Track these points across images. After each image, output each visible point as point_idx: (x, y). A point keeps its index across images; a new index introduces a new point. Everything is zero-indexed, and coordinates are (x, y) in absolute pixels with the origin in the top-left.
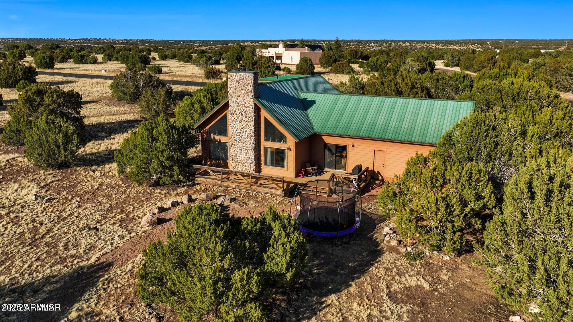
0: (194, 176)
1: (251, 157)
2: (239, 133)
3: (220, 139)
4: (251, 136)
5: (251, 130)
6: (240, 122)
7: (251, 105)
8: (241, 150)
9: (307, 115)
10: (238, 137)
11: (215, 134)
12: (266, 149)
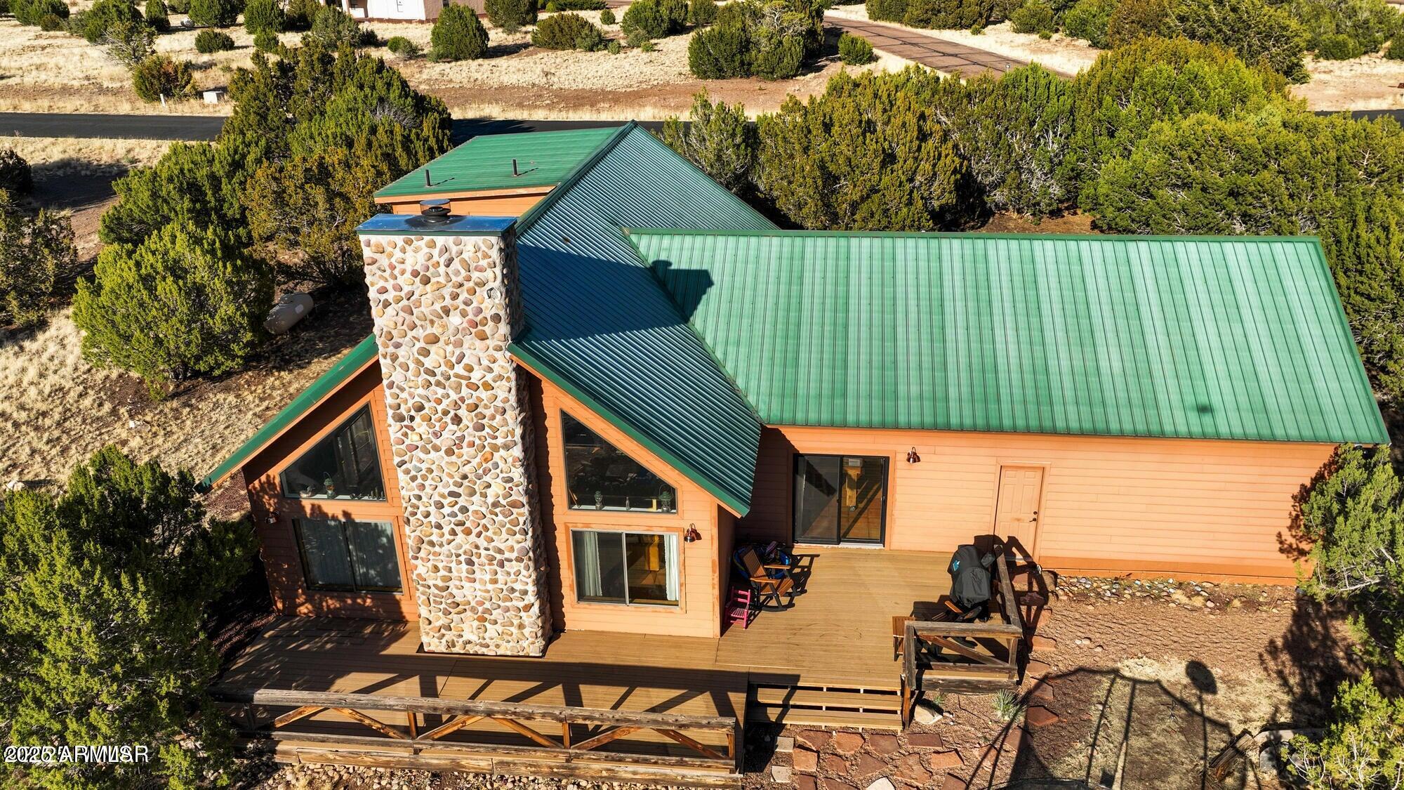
0: (268, 737)
1: (518, 586)
2: (452, 494)
3: (346, 514)
4: (514, 505)
5: (510, 480)
6: (450, 452)
7: (500, 377)
8: (470, 562)
9: (699, 341)
10: (447, 510)
11: (319, 489)
12: (578, 538)
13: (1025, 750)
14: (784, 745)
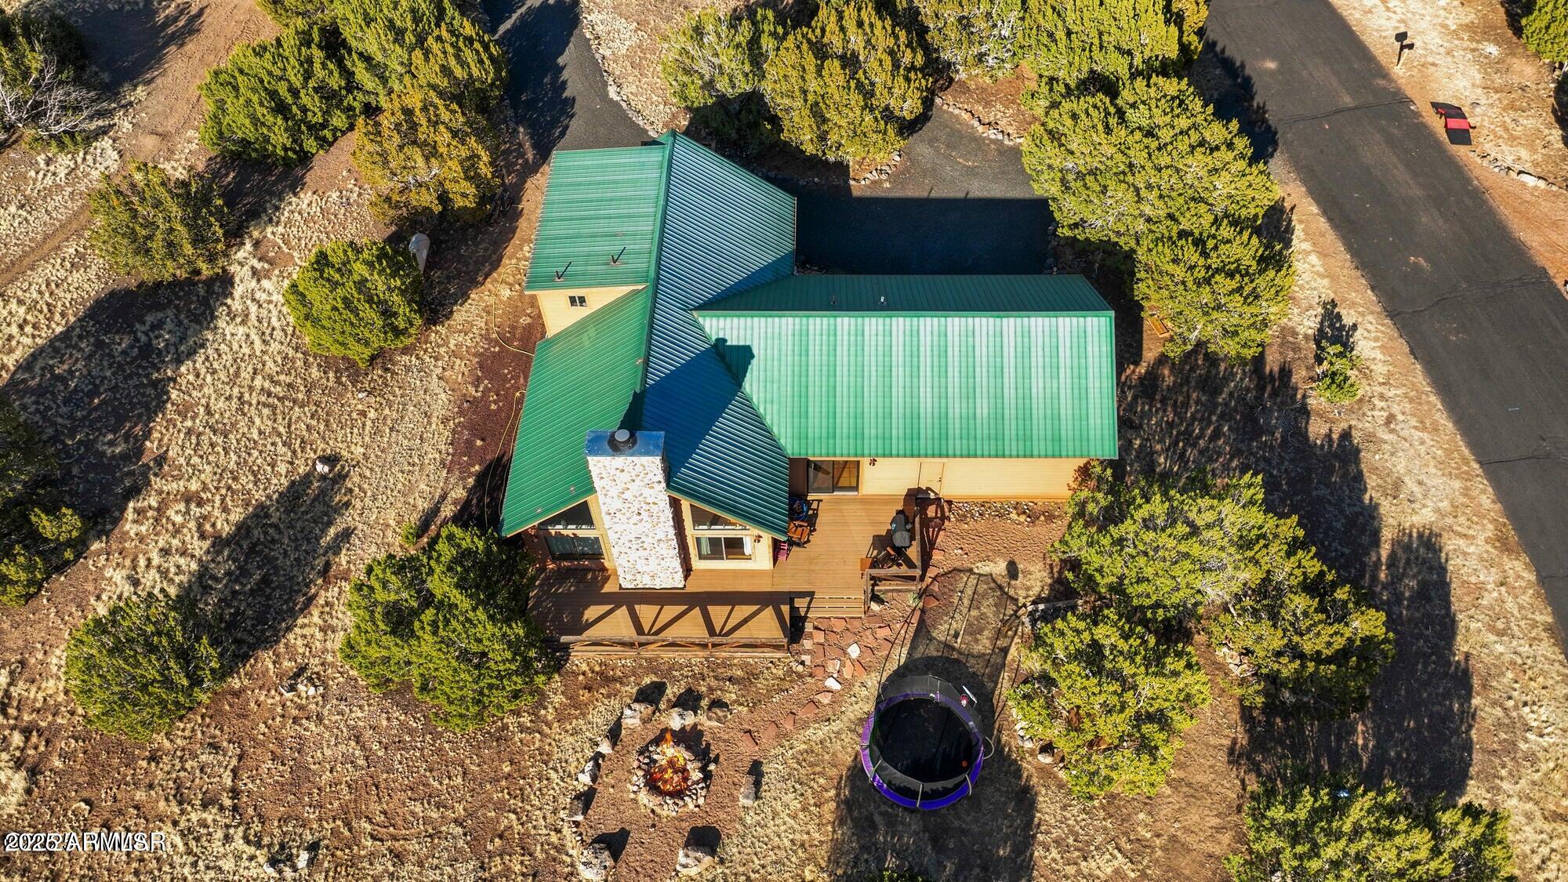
1: (672, 566)
3: (573, 533)
5: (666, 532)
7: (661, 500)
8: (647, 559)
9: (749, 401)
10: (634, 542)
11: (559, 526)
13: (921, 621)
14: (809, 627)
